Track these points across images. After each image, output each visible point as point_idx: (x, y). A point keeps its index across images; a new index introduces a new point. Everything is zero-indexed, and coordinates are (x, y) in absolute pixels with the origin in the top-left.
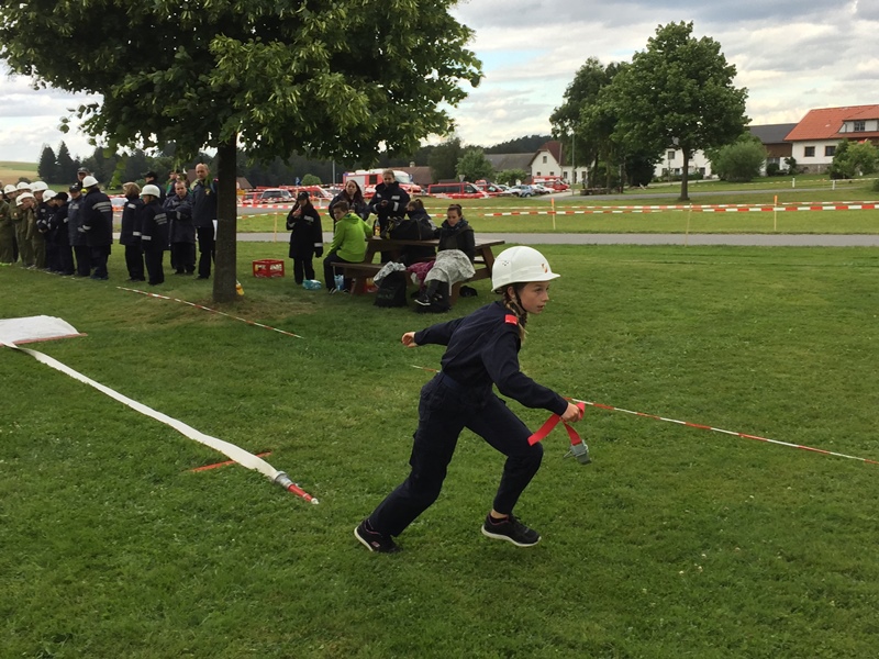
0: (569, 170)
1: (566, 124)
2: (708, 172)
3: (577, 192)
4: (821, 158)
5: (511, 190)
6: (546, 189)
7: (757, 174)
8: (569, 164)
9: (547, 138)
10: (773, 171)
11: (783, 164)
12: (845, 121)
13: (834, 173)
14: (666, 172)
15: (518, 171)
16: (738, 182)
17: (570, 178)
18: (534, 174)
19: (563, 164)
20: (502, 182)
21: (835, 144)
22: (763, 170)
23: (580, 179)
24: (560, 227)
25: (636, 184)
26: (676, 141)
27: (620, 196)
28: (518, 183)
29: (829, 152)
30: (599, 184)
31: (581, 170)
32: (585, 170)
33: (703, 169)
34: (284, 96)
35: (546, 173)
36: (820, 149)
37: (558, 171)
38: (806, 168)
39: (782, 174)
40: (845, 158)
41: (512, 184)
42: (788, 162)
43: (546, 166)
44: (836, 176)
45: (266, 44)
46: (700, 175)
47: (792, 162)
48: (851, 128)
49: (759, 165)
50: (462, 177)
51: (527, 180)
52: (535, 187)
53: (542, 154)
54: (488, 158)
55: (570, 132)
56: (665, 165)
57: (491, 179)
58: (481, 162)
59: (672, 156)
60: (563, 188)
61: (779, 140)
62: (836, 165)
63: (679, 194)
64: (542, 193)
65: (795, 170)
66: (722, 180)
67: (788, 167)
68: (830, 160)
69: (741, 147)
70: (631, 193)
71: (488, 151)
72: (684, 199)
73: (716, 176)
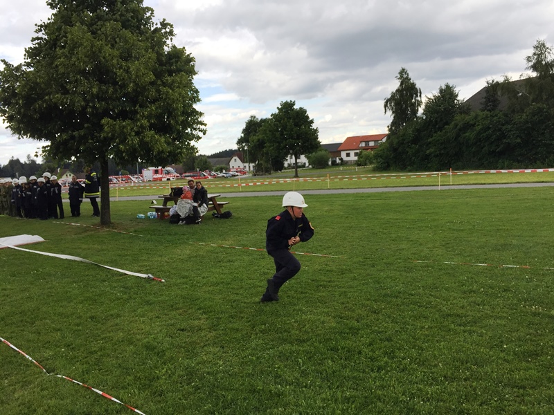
0: (247, 165)
1: (244, 145)
2: (307, 165)
3: (251, 175)
4: (353, 158)
5: (221, 175)
6: (237, 174)
7: (328, 165)
8: (247, 162)
9: (235, 150)
10: (334, 163)
11: (338, 161)
12: (361, 142)
13: (358, 164)
14: (289, 165)
15: (223, 166)
16: (320, 168)
17: (247, 169)
18: (231, 167)
19: (243, 162)
20: (216, 171)
21: (358, 151)
22: (330, 163)
23: (252, 169)
24: (244, 190)
25: (276, 170)
26: (291, 151)
27: (269, 176)
28: (224, 171)
29: (356, 154)
30: (259, 171)
31: (252, 165)
32: (253, 164)
33: (305, 163)
34: (132, 140)
35: (236, 167)
36: (352, 153)
37: (242, 165)
38: (347, 162)
39: (338, 165)
40: (361, 158)
41: (221, 172)
42: (340, 159)
43: (236, 163)
44: (359, 165)
45: (124, 121)
46: (304, 166)
47: (341, 159)
48: (363, 144)
49: (328, 161)
50: (198, 169)
51: (228, 170)
52: (231, 173)
53: (234, 158)
54: (208, 160)
55: (246, 148)
56: (289, 162)
57: (211, 170)
58: (206, 162)
59: (291, 158)
60: (244, 173)
61: (335, 150)
62: (358, 161)
63: (294, 174)
64: (235, 176)
65: (343, 163)
66: (313, 168)
67: (340, 162)
68: (356, 158)
69: (319, 153)
70: (274, 174)
71: (209, 157)
72: (296, 176)
73: (310, 166)
